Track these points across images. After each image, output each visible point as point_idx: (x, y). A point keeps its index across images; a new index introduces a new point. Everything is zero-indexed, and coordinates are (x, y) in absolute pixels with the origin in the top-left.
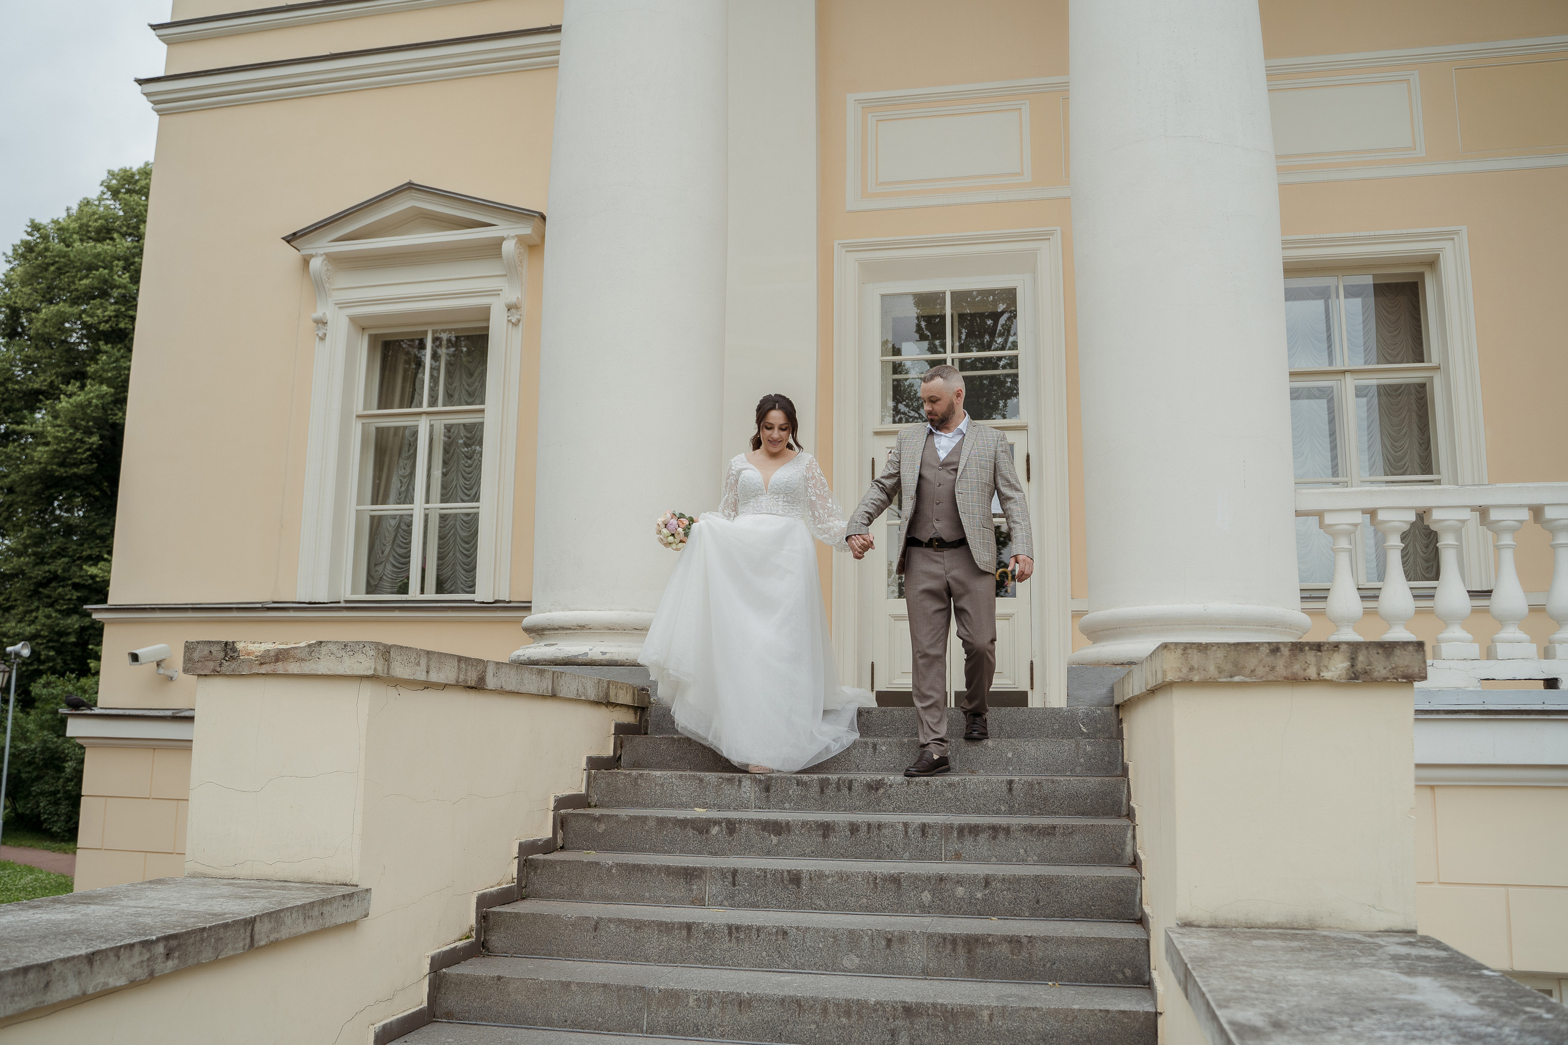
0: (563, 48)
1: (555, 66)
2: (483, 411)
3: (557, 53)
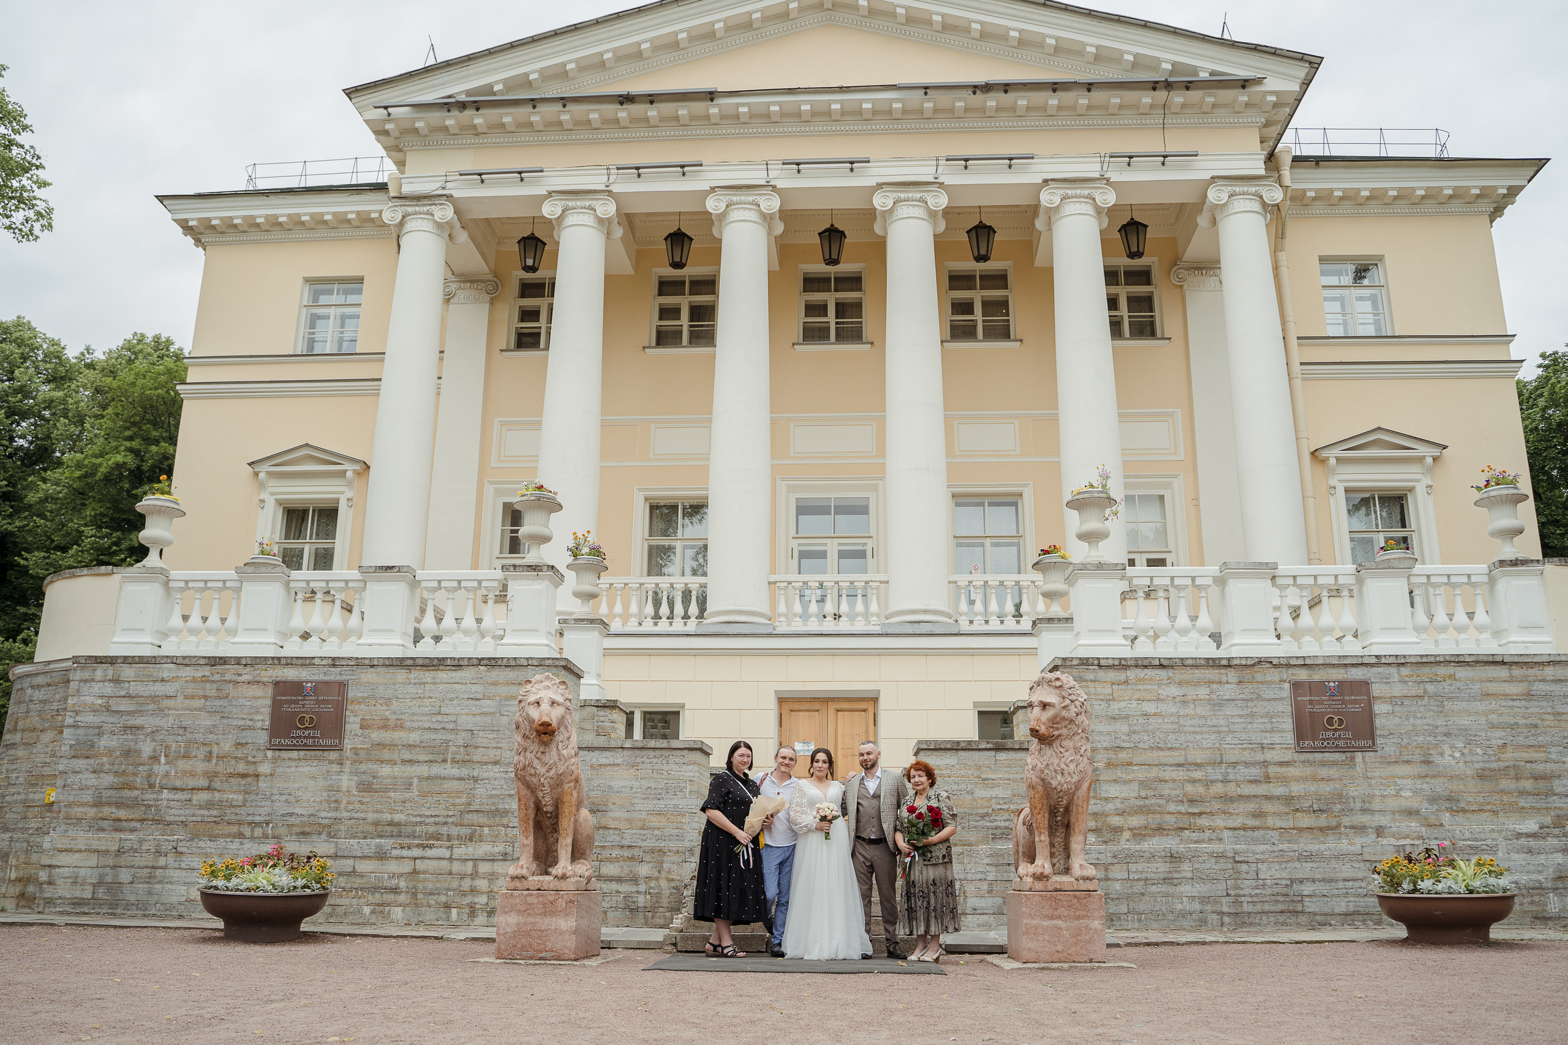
0: (382, 388)
1: (377, 395)
2: (334, 543)
3: (379, 390)
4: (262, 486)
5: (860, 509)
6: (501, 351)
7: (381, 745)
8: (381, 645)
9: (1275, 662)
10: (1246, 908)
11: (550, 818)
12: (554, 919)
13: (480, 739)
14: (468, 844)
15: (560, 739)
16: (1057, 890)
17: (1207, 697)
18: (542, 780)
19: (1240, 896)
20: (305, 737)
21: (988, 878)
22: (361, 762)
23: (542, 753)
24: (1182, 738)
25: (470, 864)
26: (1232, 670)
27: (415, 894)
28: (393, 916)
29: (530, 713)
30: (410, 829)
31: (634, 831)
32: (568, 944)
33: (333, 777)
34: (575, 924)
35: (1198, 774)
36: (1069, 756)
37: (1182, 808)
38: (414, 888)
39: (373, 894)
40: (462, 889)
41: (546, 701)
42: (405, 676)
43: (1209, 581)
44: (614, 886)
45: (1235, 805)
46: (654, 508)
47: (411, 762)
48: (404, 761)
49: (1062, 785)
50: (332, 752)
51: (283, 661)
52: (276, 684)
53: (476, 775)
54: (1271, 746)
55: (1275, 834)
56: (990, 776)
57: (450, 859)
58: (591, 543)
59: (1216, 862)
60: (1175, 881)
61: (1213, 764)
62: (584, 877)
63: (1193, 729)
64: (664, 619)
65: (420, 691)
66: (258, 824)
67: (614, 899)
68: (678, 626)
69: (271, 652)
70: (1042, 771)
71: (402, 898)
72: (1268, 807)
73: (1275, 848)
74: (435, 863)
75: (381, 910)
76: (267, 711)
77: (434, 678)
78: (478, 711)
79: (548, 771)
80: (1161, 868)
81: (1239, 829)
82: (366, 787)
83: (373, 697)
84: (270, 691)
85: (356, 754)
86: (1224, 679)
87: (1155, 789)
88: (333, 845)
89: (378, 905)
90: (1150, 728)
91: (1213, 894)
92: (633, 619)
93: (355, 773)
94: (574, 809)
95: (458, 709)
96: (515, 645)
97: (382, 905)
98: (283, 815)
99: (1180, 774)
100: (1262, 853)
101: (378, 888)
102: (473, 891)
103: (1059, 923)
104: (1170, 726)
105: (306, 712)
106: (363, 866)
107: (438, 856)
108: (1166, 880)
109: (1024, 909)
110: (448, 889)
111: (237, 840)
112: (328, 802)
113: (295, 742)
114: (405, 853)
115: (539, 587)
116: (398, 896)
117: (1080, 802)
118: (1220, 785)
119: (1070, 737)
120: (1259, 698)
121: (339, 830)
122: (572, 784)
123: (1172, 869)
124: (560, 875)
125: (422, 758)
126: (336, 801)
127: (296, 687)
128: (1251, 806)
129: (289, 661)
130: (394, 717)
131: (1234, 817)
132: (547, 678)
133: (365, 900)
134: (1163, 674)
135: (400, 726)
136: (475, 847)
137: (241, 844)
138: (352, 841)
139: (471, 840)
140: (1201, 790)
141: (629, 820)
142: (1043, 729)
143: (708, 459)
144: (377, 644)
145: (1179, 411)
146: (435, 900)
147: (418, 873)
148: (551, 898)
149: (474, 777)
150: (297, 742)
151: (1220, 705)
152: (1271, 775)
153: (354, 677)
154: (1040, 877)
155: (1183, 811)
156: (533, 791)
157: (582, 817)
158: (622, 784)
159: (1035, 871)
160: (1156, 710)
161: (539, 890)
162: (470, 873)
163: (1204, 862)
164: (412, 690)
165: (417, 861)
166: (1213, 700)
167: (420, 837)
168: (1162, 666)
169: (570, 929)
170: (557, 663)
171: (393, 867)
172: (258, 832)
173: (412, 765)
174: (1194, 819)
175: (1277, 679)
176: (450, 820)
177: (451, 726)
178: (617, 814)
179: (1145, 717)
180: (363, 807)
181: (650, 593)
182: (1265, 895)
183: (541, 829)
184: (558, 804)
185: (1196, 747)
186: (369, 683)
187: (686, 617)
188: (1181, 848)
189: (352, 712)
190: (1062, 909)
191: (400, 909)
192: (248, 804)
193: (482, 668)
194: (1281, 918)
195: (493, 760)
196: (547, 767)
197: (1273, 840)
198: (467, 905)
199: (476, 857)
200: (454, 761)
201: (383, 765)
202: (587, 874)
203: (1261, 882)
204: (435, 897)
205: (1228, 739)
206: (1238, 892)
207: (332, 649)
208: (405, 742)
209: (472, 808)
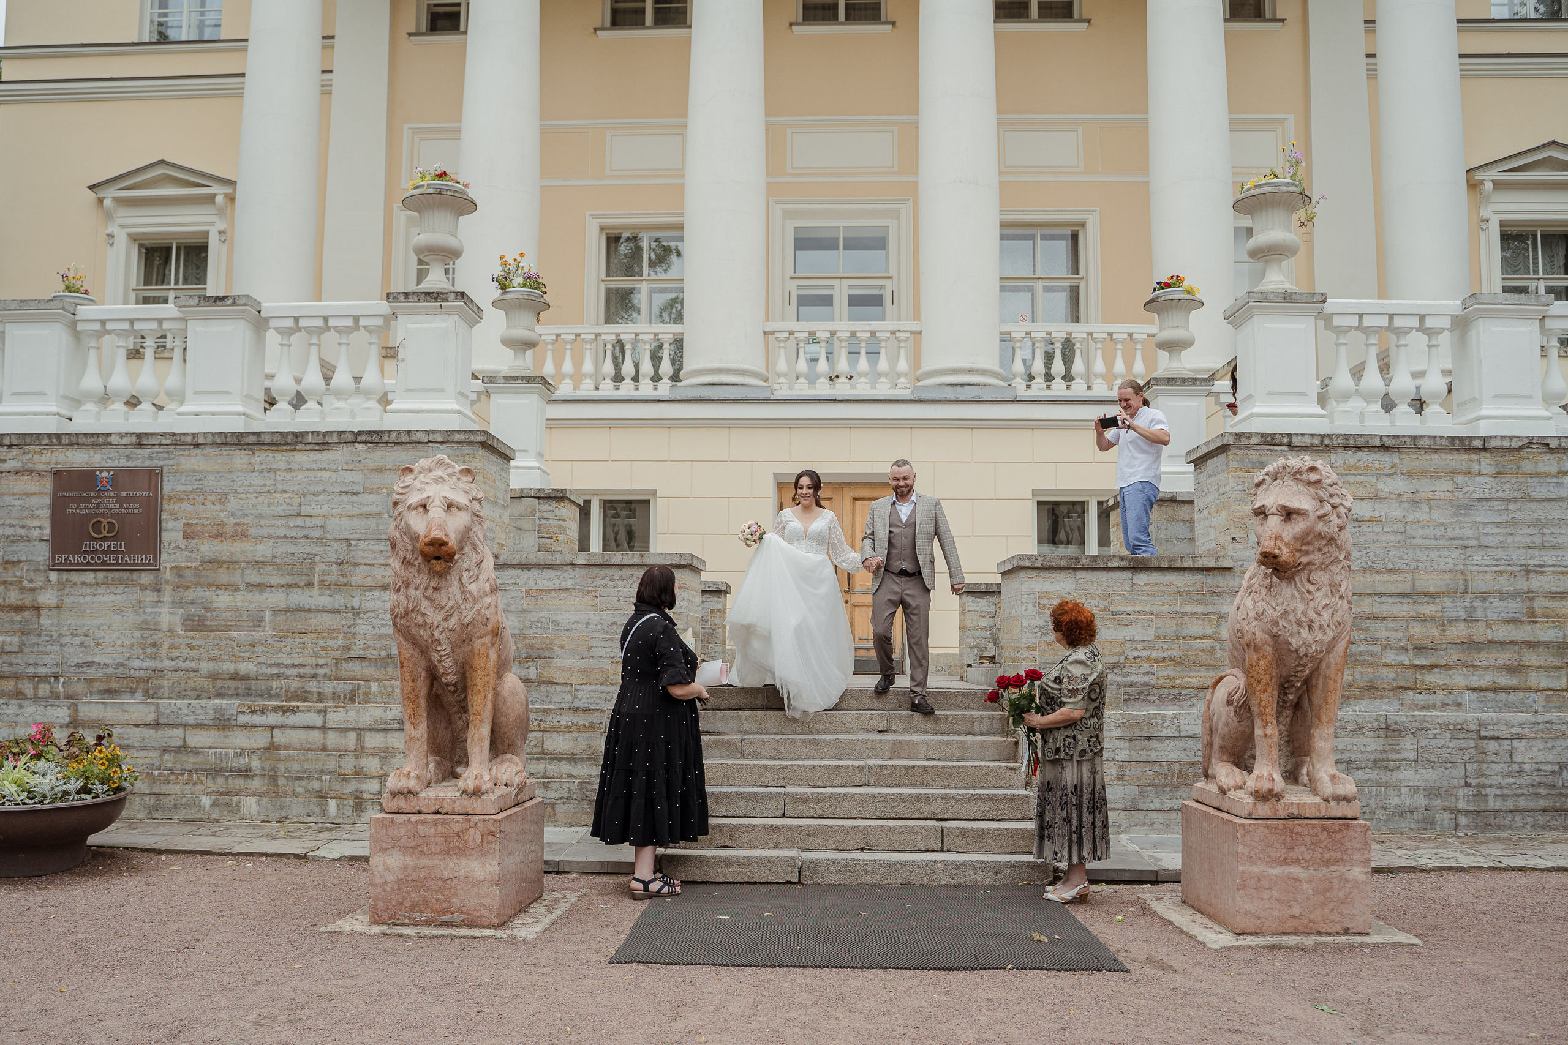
0: (246, 86)
1: (241, 95)
2: (205, 289)
3: (243, 88)
4: (109, 216)
5: (877, 243)
6: (410, 35)
7: (215, 563)
8: (213, 414)
9: (1553, 444)
10: (1493, 804)
11: (454, 692)
12: (463, 862)
13: (360, 553)
14: (349, 705)
15: (465, 566)
16: (1293, 817)
17: (1448, 495)
18: (437, 633)
19: (1484, 786)
20: (103, 552)
21: (1118, 758)
22: (187, 588)
23: (436, 589)
24: (1410, 555)
25: (353, 735)
26: (1488, 455)
27: (274, 779)
28: (244, 810)
29: (411, 523)
30: (263, 685)
31: (592, 688)
32: (488, 901)
33: (148, 610)
34: (497, 869)
35: (1430, 610)
36: (1321, 598)
37: (1405, 659)
38: (272, 769)
39: (214, 778)
40: (342, 771)
41: (437, 502)
42: (246, 460)
43: (1446, 322)
44: (565, 767)
45: (1483, 655)
46: (613, 241)
47: (260, 587)
48: (249, 586)
49: (1309, 646)
50: (143, 574)
51: (65, 440)
52: (57, 473)
53: (356, 605)
54: (1540, 570)
55: (1539, 698)
56: (1123, 609)
57: (324, 728)
58: (526, 269)
59: (1453, 738)
60: (1392, 764)
61: (1453, 594)
62: (512, 785)
63: (1426, 542)
64: (628, 381)
65: (269, 482)
66: (44, 679)
67: (565, 785)
68: (646, 389)
69: (51, 426)
70: (1275, 623)
71: (256, 784)
72: (1532, 659)
73: (1540, 719)
74: (301, 735)
75: (226, 800)
76: (45, 513)
77: (289, 463)
78: (356, 511)
79: (445, 620)
80: (1372, 745)
81: (1486, 689)
82: (196, 624)
83: (200, 491)
84: (47, 484)
85: (180, 576)
86: (1475, 468)
87: (1367, 630)
88: (153, 708)
89: (221, 794)
90: (1362, 539)
91: (1445, 784)
92: (588, 381)
93: (180, 604)
94: (492, 680)
95: (326, 507)
96: (410, 411)
97: (228, 793)
98: (78, 665)
99: (1404, 609)
100: (1520, 725)
101: (221, 769)
102: (359, 774)
103: (1297, 870)
104: (1392, 538)
105: (103, 515)
106: (198, 739)
107: (305, 724)
108: (1378, 763)
109: (1240, 848)
110: (322, 772)
111: (15, 701)
112: (143, 646)
113: (88, 558)
114: (257, 719)
115: (443, 325)
116: (249, 781)
117: (1331, 672)
118: (1462, 625)
119: (1325, 567)
120: (1526, 497)
121: (160, 687)
122: (487, 640)
123: (1387, 747)
124: (470, 789)
125: (276, 580)
126: (154, 645)
127: (86, 478)
128: (1506, 657)
129: (74, 439)
130: (233, 521)
131: (1480, 672)
132: (440, 463)
133: (203, 787)
134: (1384, 459)
135: (241, 534)
136: (358, 711)
137: (20, 706)
138: (179, 702)
139: (352, 700)
140: (1434, 632)
141: (584, 671)
142: (1285, 554)
143: (683, 176)
144: (207, 413)
145: (1291, 117)
146: (305, 788)
147: (278, 748)
148: (457, 828)
149: (353, 608)
150: (92, 558)
151: (1468, 507)
152: (1538, 611)
153: (170, 462)
154: (1265, 796)
155: (1407, 663)
156: (424, 651)
157: (506, 688)
158: (573, 617)
159: (1259, 785)
160: (1371, 514)
161: (438, 813)
162: (353, 748)
163: (1435, 737)
164: (256, 480)
165: (275, 731)
166: (1457, 499)
167: (278, 696)
168: (1384, 448)
169: (489, 878)
170: (472, 438)
171: (240, 739)
172: (44, 689)
173: (262, 592)
174: (1423, 674)
175: (1554, 469)
176: (321, 671)
177: (317, 534)
178: (567, 663)
179: (1356, 524)
180: (194, 653)
181: (609, 346)
182: (1521, 786)
183: (442, 706)
184: (465, 671)
185: (1429, 568)
186: (194, 470)
187: (656, 378)
188: (1403, 716)
189: (171, 514)
190: (1302, 849)
191: (253, 800)
192: (26, 650)
193: (360, 447)
194: (1543, 819)
195: (381, 584)
196: (443, 613)
197: (1535, 707)
198: (351, 793)
199: (360, 726)
200: (323, 585)
201: (219, 592)
202: (517, 780)
203: (1516, 767)
204: (304, 783)
205: (1478, 558)
206: (1481, 780)
207: (143, 421)
208: (250, 558)
209: (353, 654)
